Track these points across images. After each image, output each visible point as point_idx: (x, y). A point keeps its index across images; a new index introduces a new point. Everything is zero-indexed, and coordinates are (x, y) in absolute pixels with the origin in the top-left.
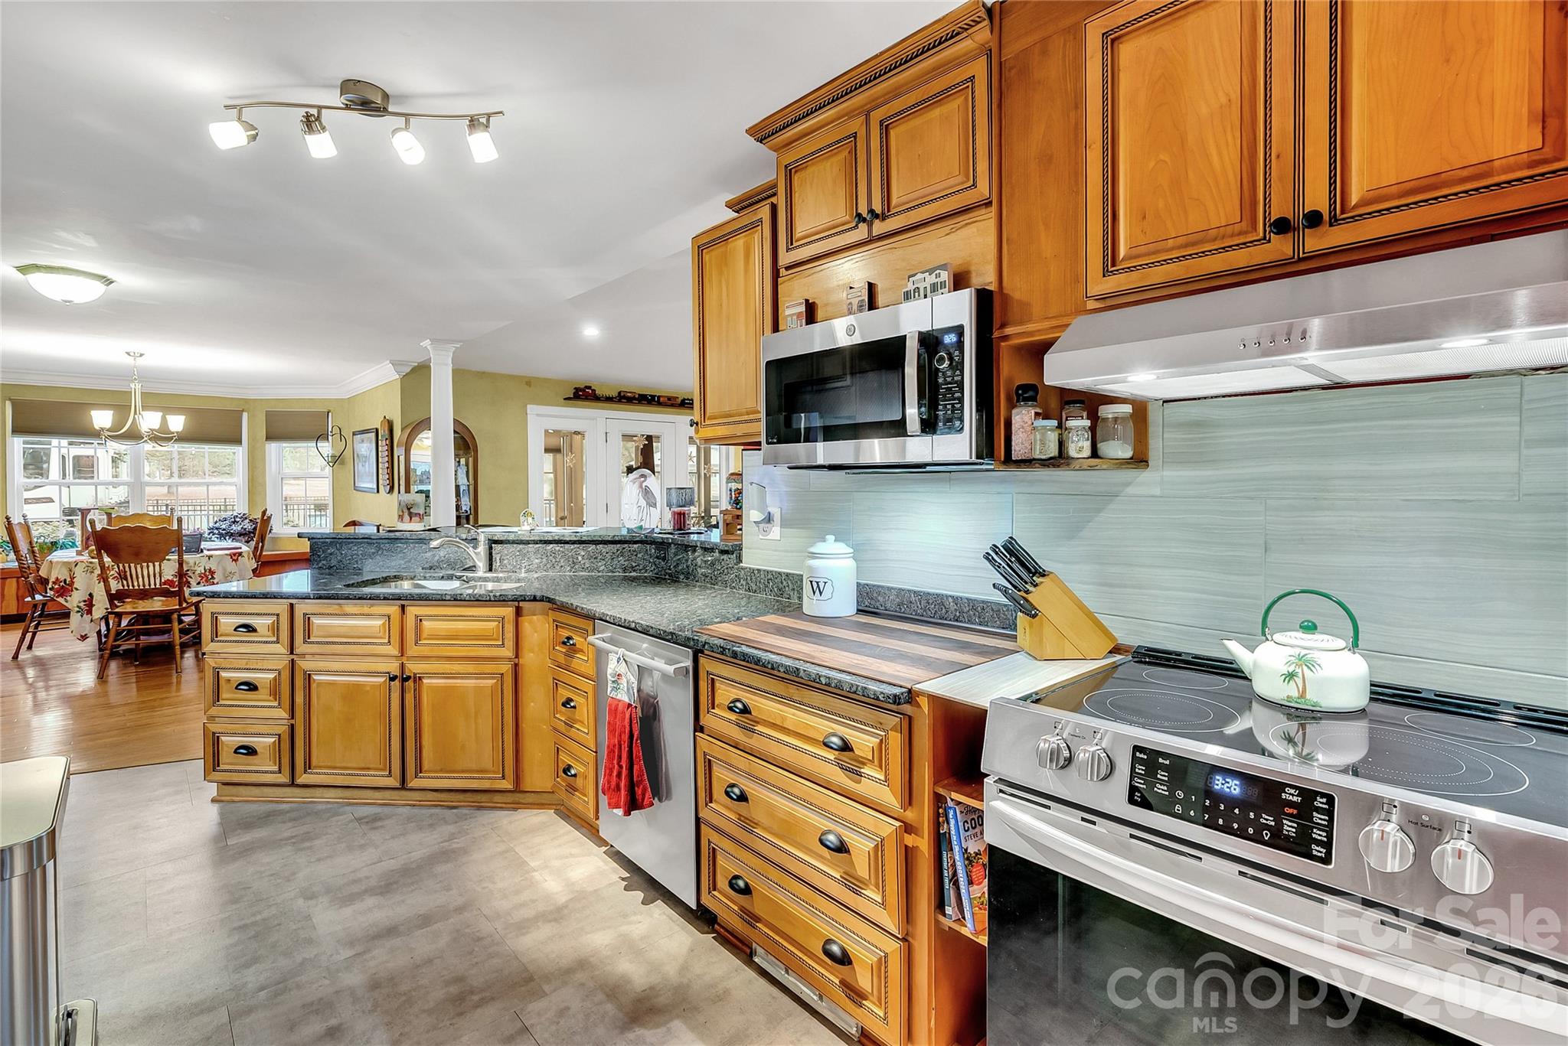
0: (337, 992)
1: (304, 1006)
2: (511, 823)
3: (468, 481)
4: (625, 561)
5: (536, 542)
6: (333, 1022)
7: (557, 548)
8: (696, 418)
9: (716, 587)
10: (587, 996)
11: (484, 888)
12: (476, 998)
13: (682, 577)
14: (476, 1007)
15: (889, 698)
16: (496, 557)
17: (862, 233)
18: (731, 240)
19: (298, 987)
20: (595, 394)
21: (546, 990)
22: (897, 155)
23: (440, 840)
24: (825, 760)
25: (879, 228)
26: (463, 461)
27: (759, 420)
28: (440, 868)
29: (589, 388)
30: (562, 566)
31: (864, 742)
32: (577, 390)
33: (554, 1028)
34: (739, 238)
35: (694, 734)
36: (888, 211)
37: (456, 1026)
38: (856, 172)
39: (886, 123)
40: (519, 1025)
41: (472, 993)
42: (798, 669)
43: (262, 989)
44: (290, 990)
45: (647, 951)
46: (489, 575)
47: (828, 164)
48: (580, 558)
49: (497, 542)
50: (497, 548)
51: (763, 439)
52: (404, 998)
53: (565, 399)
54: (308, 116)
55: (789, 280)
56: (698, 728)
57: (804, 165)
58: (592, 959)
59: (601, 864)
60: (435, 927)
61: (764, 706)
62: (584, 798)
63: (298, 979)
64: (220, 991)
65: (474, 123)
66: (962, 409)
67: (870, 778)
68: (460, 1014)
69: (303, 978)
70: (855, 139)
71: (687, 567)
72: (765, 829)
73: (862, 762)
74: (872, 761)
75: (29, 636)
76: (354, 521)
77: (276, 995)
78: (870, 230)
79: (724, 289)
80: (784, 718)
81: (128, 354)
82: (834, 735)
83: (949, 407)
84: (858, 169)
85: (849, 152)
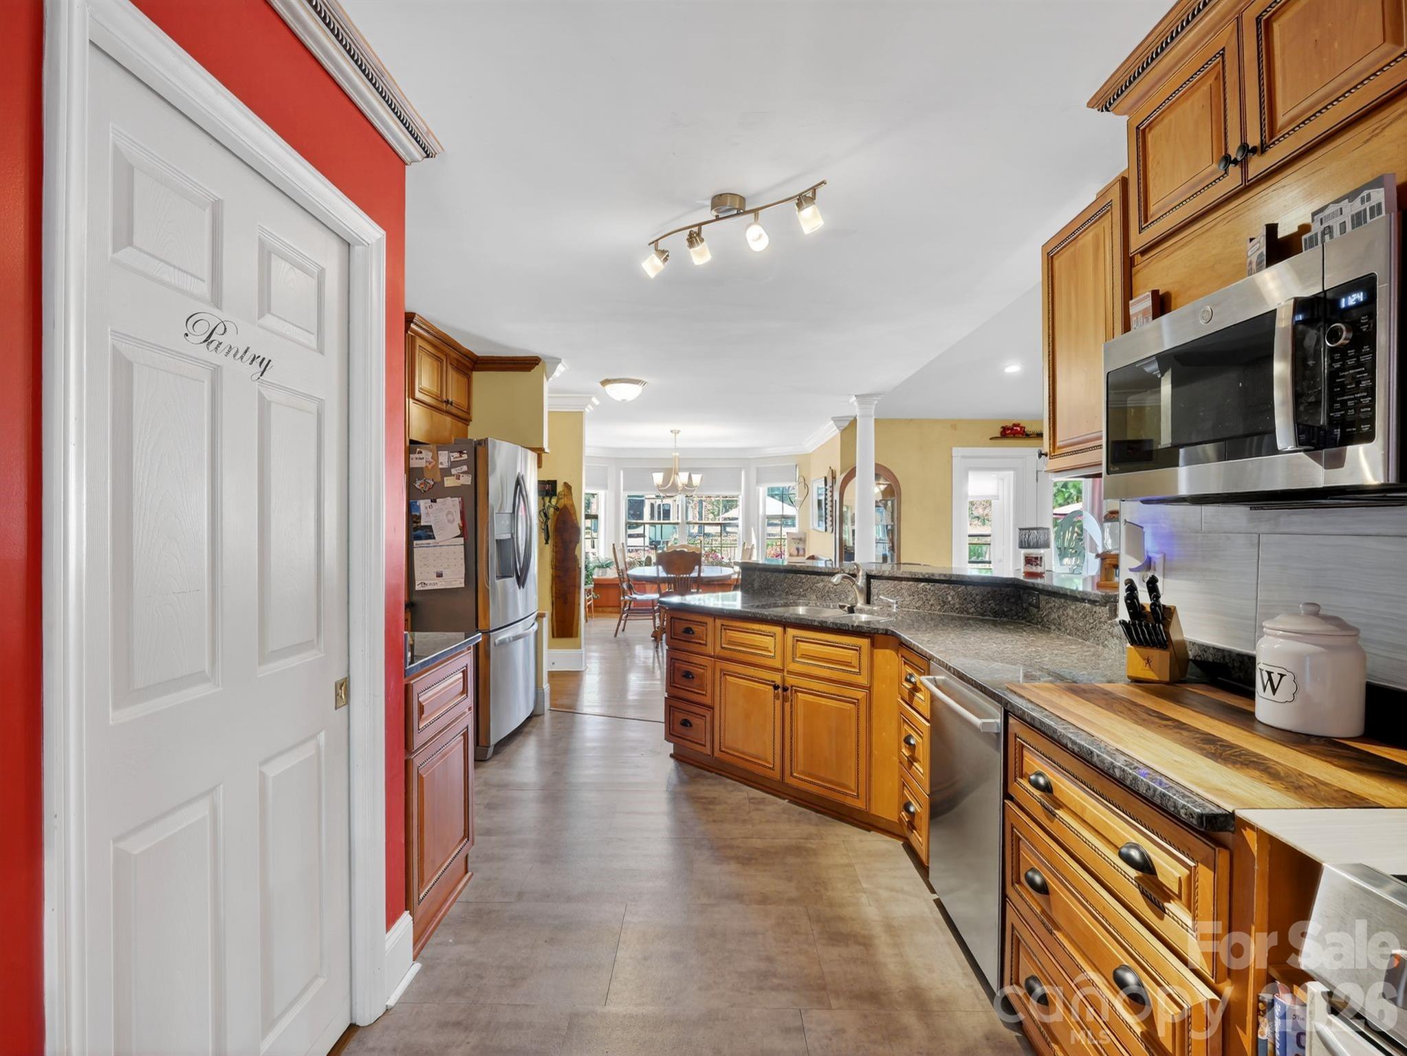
2: (861, 841)
3: (893, 521)
4: (996, 605)
5: (908, 579)
7: (928, 587)
8: (1046, 449)
9: (1087, 643)
10: (865, 1029)
11: (816, 891)
12: (776, 981)
13: (1053, 627)
14: (773, 989)
15: (1193, 817)
16: (874, 591)
17: (1234, 178)
18: (1080, 236)
20: (1024, 431)
21: (832, 1004)
22: (1283, 54)
23: (799, 836)
24: (1125, 875)
25: (1258, 165)
26: (889, 503)
27: (1100, 446)
28: (791, 860)
29: (1018, 425)
30: (932, 605)
31: (1170, 870)
32: (1005, 429)
33: (825, 1041)
34: (1089, 232)
35: (1003, 802)
36: (1271, 137)
37: (753, 997)
38: (1225, 100)
39: (1264, 18)
40: (798, 1023)
41: (775, 975)
42: (1092, 752)
45: (938, 1015)
46: (867, 607)
47: (1187, 105)
48: (950, 598)
49: (874, 577)
50: (874, 582)
51: (1103, 469)
52: (727, 954)
53: (991, 439)
54: (691, 235)
55: (1145, 266)
56: (1007, 796)
57: (1160, 118)
58: (883, 997)
59: (927, 910)
60: (769, 907)
61: (1067, 788)
62: (919, 838)
65: (802, 200)
66: (1372, 405)
67: (1174, 917)
68: (761, 989)
70: (1223, 58)
71: (1059, 617)
72: (1067, 936)
73: (1168, 897)
74: (1179, 897)
75: (623, 622)
76: (813, 556)
78: (1245, 172)
79: (1073, 295)
80: (1084, 808)
81: (672, 432)
82: (1136, 847)
83: (1350, 403)
84: (1227, 96)
85: (1216, 79)
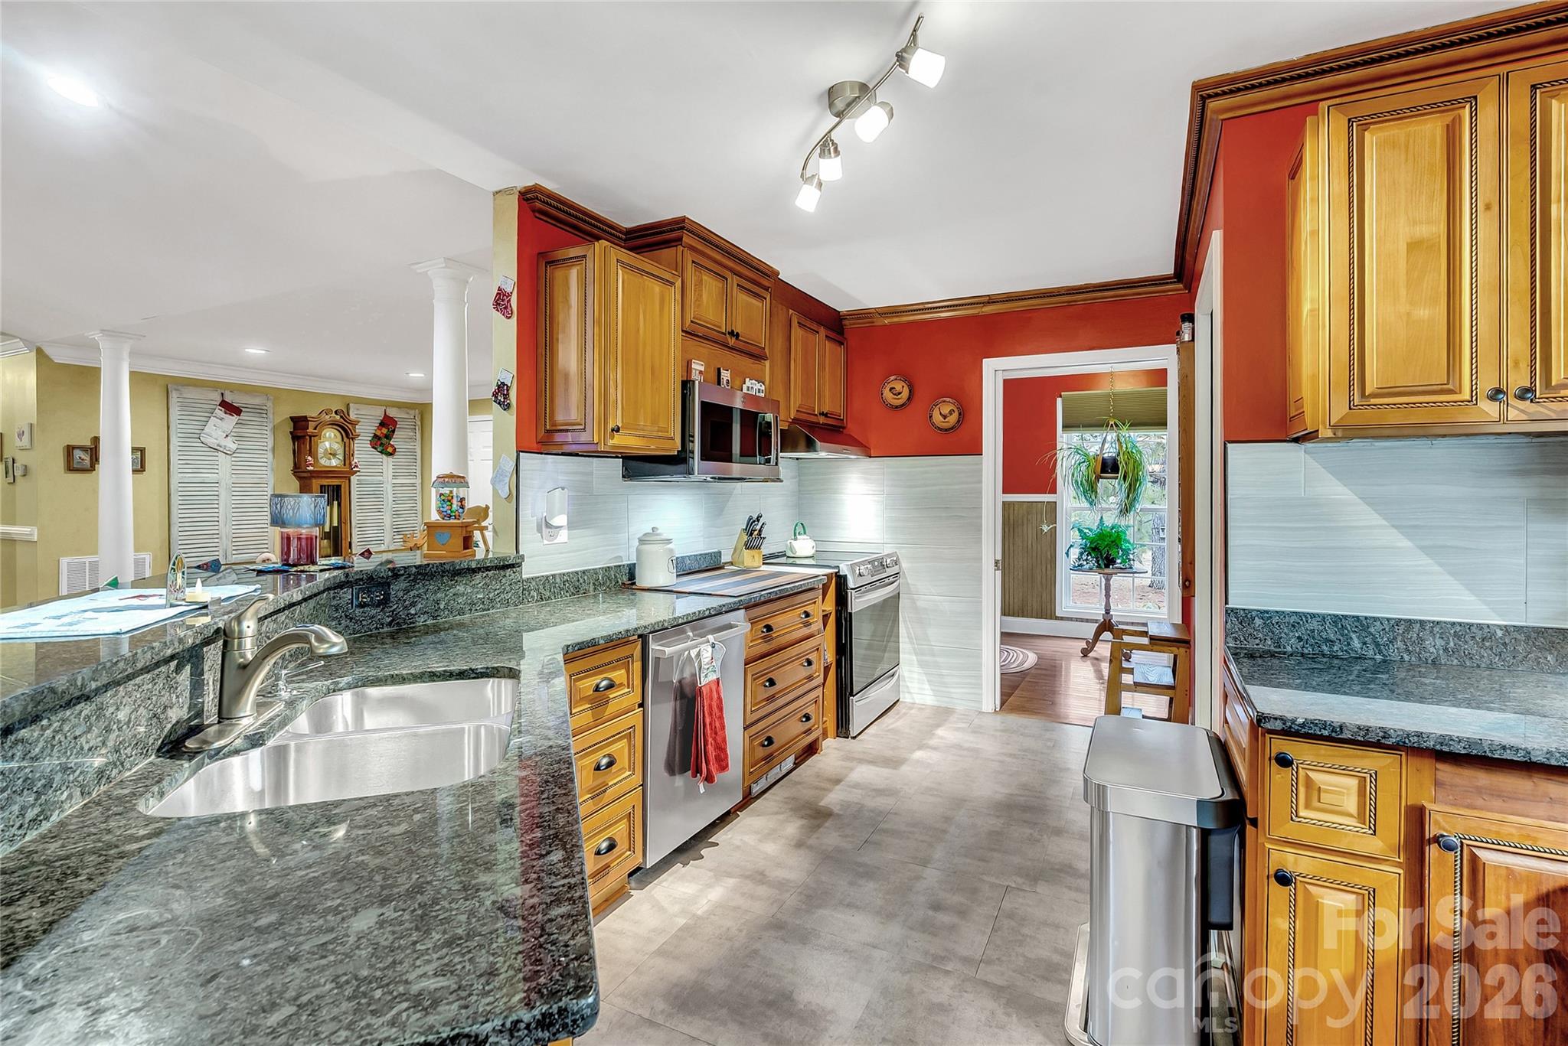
0: (912, 929)
1: (936, 936)
6: (930, 913)
12: (861, 870)
18: (647, 278)
19: (926, 953)
34: (655, 283)
43: (947, 972)
44: (933, 955)
57: (702, 271)
63: (921, 960)
64: (971, 996)
69: (919, 958)
77: (943, 958)
84: (728, 301)
85: (723, 286)
